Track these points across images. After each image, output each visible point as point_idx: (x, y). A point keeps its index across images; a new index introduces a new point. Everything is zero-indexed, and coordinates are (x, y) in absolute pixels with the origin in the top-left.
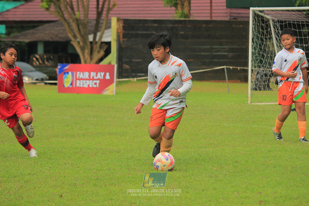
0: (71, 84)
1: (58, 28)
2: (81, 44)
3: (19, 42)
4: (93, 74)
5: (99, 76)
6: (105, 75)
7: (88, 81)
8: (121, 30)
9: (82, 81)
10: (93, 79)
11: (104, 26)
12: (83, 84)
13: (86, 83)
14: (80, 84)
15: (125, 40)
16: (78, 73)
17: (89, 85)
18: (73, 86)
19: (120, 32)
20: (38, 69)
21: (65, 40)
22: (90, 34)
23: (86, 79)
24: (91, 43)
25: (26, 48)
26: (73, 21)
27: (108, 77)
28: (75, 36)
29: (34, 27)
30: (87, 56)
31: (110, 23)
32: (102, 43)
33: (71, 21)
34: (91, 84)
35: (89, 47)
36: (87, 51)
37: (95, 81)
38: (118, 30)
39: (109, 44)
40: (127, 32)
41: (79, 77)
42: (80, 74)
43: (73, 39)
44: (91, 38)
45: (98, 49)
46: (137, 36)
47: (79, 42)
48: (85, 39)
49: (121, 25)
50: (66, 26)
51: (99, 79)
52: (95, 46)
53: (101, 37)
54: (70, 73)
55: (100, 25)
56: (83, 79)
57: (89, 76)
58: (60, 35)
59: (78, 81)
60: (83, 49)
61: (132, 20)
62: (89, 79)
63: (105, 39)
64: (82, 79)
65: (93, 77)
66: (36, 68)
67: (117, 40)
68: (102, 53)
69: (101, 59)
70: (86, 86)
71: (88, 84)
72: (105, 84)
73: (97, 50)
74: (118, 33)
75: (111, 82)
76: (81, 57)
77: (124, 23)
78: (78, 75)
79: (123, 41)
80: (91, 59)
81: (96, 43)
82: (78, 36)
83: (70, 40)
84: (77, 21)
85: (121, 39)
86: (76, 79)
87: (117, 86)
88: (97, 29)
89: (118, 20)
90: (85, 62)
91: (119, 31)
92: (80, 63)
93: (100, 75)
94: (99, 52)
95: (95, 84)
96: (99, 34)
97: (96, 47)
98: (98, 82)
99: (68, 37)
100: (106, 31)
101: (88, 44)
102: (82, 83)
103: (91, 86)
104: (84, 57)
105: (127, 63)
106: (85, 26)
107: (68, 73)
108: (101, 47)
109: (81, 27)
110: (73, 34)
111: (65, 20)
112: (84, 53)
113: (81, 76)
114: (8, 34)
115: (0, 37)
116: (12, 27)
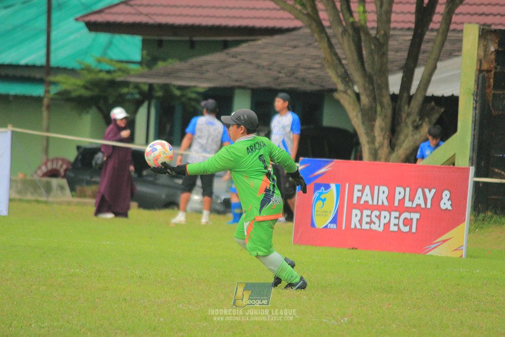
0: (334, 221)
2: (365, 100)
4: (400, 193)
5: (419, 200)
6: (437, 198)
7: (384, 213)
9: (366, 212)
10: (402, 208)
12: (371, 222)
13: (378, 217)
14: (360, 221)
15: (500, 93)
16: (358, 187)
17: (387, 225)
18: (339, 227)
19: (488, 71)
21: (316, 87)
22: (390, 71)
23: (381, 208)
24: (394, 98)
27: (445, 204)
28: (346, 78)
29: (225, 46)
30: (381, 137)
32: (428, 99)
33: (337, 31)
34: (395, 221)
35: (389, 112)
36: (381, 124)
37: (406, 215)
38: (480, 61)
39: (452, 102)
41: (359, 199)
42: (362, 191)
43: (340, 86)
44: (395, 83)
45: (415, 117)
47: (358, 96)
48: (376, 82)
51: (418, 209)
53: (426, 82)
54: (333, 186)
55: (423, 47)
56: (373, 208)
57: (390, 198)
59: (355, 212)
60: (369, 116)
62: (390, 208)
63: (437, 89)
64: (366, 206)
65: (402, 201)
67: (475, 95)
70: (378, 227)
71: (384, 221)
73: (409, 121)
74: (480, 71)
76: (363, 139)
78: (357, 194)
79: (494, 95)
80: (392, 146)
81: (410, 98)
82: (357, 76)
85: (490, 92)
86: (351, 206)
90: (375, 155)
91: (485, 66)
92: (359, 157)
93: (424, 197)
94: (417, 128)
95: (407, 222)
96: (419, 72)
97: (410, 112)
98: (416, 216)
101: (386, 100)
102: (366, 219)
103: (393, 228)
104: (372, 141)
106: (379, 48)
107: (327, 187)
108: (422, 113)
110: (340, 71)
112: (370, 130)
113: (366, 197)
114: (149, 61)
115: (126, 72)
116: (160, 44)
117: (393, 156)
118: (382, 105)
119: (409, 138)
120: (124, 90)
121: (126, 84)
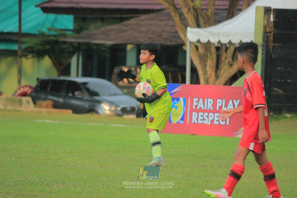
0: (182, 119)
1: (162, 23)
3: (96, 45)
4: (220, 102)
5: (230, 106)
7: (211, 114)
8: (271, 28)
9: (201, 114)
12: (204, 119)
13: (208, 116)
14: (197, 119)
15: (277, 44)
16: (195, 99)
17: (212, 121)
18: (185, 122)
19: (270, 33)
20: (125, 91)
23: (209, 111)
24: (217, 48)
25: (108, 55)
26: (189, 10)
29: (122, 20)
30: (210, 71)
34: (216, 118)
35: (215, 56)
36: (211, 63)
38: (265, 27)
40: (280, 32)
41: (196, 106)
42: (198, 102)
45: (230, 59)
47: (197, 48)
49: (272, 20)
50: (177, 19)
52: (224, 55)
54: (182, 99)
56: (204, 111)
57: (214, 105)
58: (165, 35)
59: (194, 114)
60: (203, 59)
62: (214, 111)
64: (200, 110)
65: (221, 107)
66: (122, 90)
67: (263, 46)
68: (236, 67)
70: (207, 122)
71: (211, 119)
73: (226, 62)
74: (265, 32)
76: (200, 73)
77: (277, 17)
78: (195, 104)
80: (217, 77)
81: (226, 48)
84: (196, 11)
85: (271, 45)
86: (192, 111)
89: (267, 11)
90: (207, 81)
91: (268, 30)
92: (198, 83)
93: (233, 105)
94: (231, 65)
97: (226, 57)
101: (213, 50)
102: (200, 118)
103: (216, 123)
104: (205, 73)
105: (279, 85)
106: (209, 20)
107: (178, 100)
108: (233, 57)
109: (201, 22)
112: (204, 66)
113: (201, 105)
114: (78, 30)
115: (65, 36)
116: (84, 19)
117: (218, 82)
118: (211, 53)
119: (227, 72)
121: (65, 43)
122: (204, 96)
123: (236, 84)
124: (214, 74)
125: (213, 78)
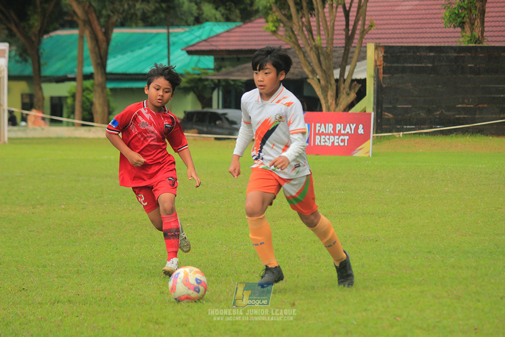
0: (308, 142)
2: (322, 82)
3: (234, 81)
4: (339, 126)
5: (348, 130)
6: (357, 128)
7: (332, 137)
8: (381, 62)
9: (323, 137)
10: (340, 134)
11: (355, 56)
12: (325, 141)
13: (329, 139)
14: (320, 141)
15: (386, 76)
16: (318, 125)
17: (333, 143)
18: (310, 144)
19: (380, 66)
21: (299, 77)
22: (335, 68)
23: (330, 134)
24: (337, 81)
26: (311, 48)
27: (361, 131)
28: (313, 72)
30: (331, 100)
31: (365, 52)
32: (353, 81)
33: (308, 49)
34: (337, 141)
35: (334, 87)
36: (331, 93)
37: (342, 137)
38: (376, 61)
39: (363, 82)
40: (388, 65)
41: (319, 130)
42: (320, 127)
43: (310, 76)
44: (336, 74)
45: (347, 89)
46: (404, 70)
47: (319, 80)
48: (327, 74)
49: (381, 55)
50: (301, 56)
51: (347, 134)
52: (343, 86)
53: (351, 73)
54: (306, 125)
55: (350, 55)
56: (326, 135)
57: (334, 129)
59: (318, 137)
60: (325, 90)
61: (397, 47)
62: (334, 134)
63: (358, 76)
64: (323, 134)
65: (340, 131)
67: (374, 77)
68: (353, 96)
69: (352, 105)
70: (329, 144)
71: (331, 141)
72: (356, 141)
73: (344, 92)
74: (376, 66)
75: (365, 137)
76: (323, 102)
77: (385, 52)
78: (318, 128)
79: (383, 77)
80: (337, 105)
81: (345, 80)
82: (318, 71)
83: (307, 78)
84: (317, 48)
85: (381, 76)
86: (315, 134)
87: (373, 144)
88: (345, 60)
89: (377, 47)
90: (328, 109)
91: (378, 63)
92: (321, 110)
93: (350, 128)
94: (348, 94)
95: (343, 141)
96: (348, 68)
97: (344, 87)
98: (347, 138)
99: (304, 73)
100: (358, 64)
101: (333, 82)
102: (323, 140)
103: (336, 144)
104: (327, 102)
105: (388, 110)
106: (328, 56)
108: (350, 87)
109: (322, 58)
110: (310, 68)
111: (300, 48)
112: (326, 96)
113: (323, 129)
114: (218, 69)
115: (207, 74)
116: (223, 59)
117: (337, 109)
118: (331, 84)
119: (345, 100)
120: (206, 83)
121: (207, 80)
122: (325, 122)
123: (353, 111)
124: (334, 102)
125: (333, 106)
